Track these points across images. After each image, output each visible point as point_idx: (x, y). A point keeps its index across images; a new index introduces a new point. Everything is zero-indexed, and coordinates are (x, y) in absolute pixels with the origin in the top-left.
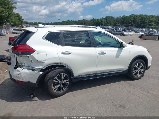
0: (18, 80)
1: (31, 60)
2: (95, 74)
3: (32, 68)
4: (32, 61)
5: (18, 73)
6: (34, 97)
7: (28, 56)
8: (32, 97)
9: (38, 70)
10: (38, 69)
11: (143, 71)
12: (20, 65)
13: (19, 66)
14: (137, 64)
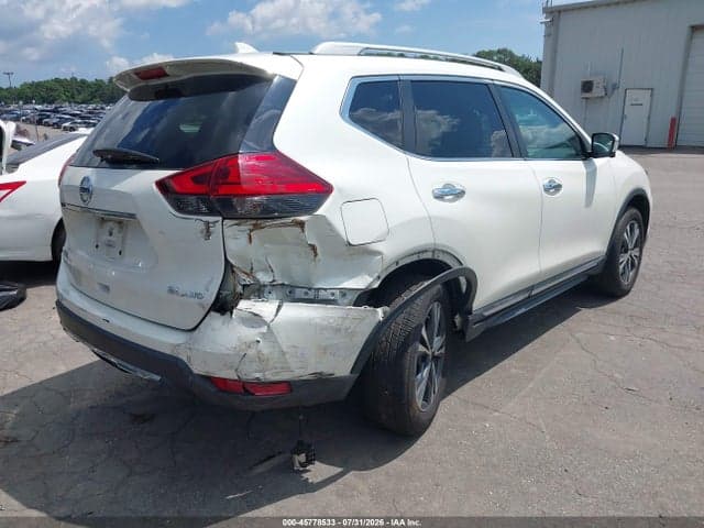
0: (257, 375)
1: (313, 247)
2: (532, 288)
3: (311, 295)
4: (318, 251)
5: (251, 333)
6: (309, 461)
7: (301, 224)
8: (297, 467)
9: (346, 301)
10: (344, 292)
11: (637, 254)
12: (244, 286)
13: (239, 289)
14: (628, 228)
